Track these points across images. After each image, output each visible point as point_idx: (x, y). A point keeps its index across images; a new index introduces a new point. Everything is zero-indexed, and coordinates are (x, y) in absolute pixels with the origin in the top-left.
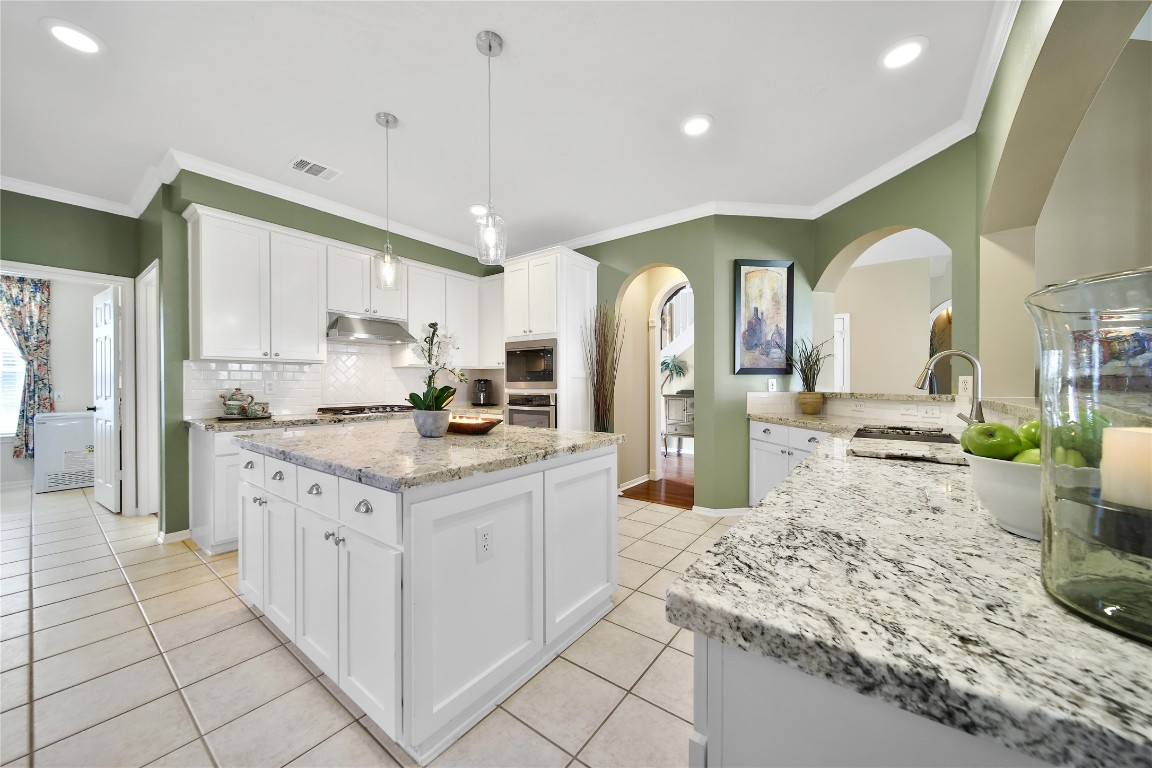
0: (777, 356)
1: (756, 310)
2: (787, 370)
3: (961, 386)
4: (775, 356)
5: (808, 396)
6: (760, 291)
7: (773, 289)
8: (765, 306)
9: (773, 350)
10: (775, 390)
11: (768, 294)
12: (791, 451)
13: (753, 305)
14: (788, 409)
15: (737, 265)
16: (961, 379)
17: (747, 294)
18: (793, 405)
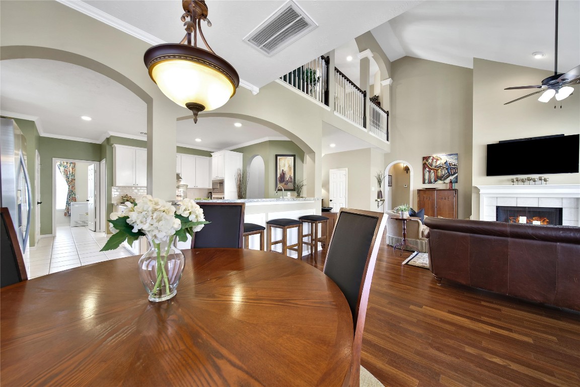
0: (291, 185)
1: (283, 170)
2: (294, 189)
4: (289, 185)
6: (284, 164)
7: (289, 164)
8: (286, 169)
9: (289, 183)
11: (287, 166)
13: (282, 169)
15: (277, 156)
17: (280, 166)
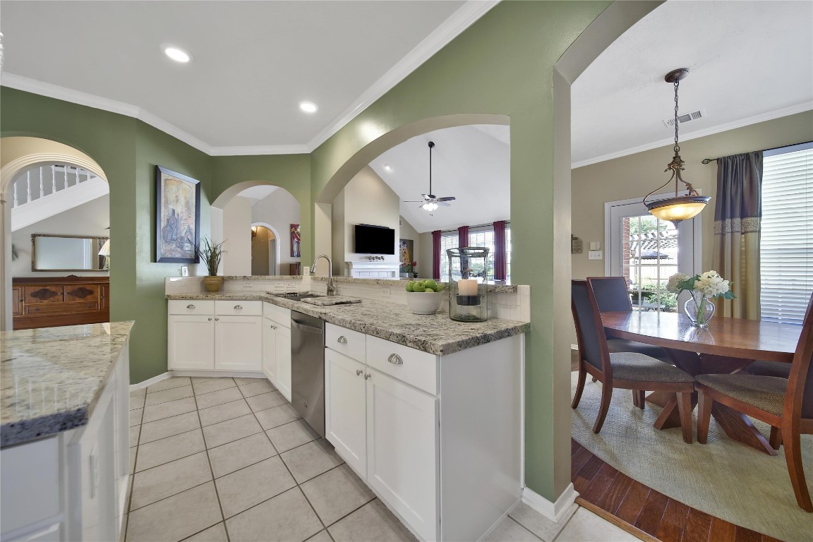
0: (188, 248)
1: (174, 211)
2: (195, 260)
3: (305, 271)
4: (187, 249)
5: (213, 279)
6: (177, 196)
7: (186, 198)
8: (180, 209)
9: (186, 244)
10: (187, 275)
11: (182, 201)
12: (217, 317)
13: (171, 207)
14: (196, 289)
15: (156, 169)
16: (305, 268)
17: (166, 197)
18: (199, 286)
